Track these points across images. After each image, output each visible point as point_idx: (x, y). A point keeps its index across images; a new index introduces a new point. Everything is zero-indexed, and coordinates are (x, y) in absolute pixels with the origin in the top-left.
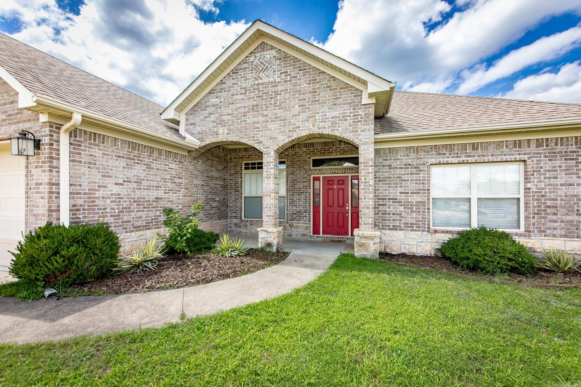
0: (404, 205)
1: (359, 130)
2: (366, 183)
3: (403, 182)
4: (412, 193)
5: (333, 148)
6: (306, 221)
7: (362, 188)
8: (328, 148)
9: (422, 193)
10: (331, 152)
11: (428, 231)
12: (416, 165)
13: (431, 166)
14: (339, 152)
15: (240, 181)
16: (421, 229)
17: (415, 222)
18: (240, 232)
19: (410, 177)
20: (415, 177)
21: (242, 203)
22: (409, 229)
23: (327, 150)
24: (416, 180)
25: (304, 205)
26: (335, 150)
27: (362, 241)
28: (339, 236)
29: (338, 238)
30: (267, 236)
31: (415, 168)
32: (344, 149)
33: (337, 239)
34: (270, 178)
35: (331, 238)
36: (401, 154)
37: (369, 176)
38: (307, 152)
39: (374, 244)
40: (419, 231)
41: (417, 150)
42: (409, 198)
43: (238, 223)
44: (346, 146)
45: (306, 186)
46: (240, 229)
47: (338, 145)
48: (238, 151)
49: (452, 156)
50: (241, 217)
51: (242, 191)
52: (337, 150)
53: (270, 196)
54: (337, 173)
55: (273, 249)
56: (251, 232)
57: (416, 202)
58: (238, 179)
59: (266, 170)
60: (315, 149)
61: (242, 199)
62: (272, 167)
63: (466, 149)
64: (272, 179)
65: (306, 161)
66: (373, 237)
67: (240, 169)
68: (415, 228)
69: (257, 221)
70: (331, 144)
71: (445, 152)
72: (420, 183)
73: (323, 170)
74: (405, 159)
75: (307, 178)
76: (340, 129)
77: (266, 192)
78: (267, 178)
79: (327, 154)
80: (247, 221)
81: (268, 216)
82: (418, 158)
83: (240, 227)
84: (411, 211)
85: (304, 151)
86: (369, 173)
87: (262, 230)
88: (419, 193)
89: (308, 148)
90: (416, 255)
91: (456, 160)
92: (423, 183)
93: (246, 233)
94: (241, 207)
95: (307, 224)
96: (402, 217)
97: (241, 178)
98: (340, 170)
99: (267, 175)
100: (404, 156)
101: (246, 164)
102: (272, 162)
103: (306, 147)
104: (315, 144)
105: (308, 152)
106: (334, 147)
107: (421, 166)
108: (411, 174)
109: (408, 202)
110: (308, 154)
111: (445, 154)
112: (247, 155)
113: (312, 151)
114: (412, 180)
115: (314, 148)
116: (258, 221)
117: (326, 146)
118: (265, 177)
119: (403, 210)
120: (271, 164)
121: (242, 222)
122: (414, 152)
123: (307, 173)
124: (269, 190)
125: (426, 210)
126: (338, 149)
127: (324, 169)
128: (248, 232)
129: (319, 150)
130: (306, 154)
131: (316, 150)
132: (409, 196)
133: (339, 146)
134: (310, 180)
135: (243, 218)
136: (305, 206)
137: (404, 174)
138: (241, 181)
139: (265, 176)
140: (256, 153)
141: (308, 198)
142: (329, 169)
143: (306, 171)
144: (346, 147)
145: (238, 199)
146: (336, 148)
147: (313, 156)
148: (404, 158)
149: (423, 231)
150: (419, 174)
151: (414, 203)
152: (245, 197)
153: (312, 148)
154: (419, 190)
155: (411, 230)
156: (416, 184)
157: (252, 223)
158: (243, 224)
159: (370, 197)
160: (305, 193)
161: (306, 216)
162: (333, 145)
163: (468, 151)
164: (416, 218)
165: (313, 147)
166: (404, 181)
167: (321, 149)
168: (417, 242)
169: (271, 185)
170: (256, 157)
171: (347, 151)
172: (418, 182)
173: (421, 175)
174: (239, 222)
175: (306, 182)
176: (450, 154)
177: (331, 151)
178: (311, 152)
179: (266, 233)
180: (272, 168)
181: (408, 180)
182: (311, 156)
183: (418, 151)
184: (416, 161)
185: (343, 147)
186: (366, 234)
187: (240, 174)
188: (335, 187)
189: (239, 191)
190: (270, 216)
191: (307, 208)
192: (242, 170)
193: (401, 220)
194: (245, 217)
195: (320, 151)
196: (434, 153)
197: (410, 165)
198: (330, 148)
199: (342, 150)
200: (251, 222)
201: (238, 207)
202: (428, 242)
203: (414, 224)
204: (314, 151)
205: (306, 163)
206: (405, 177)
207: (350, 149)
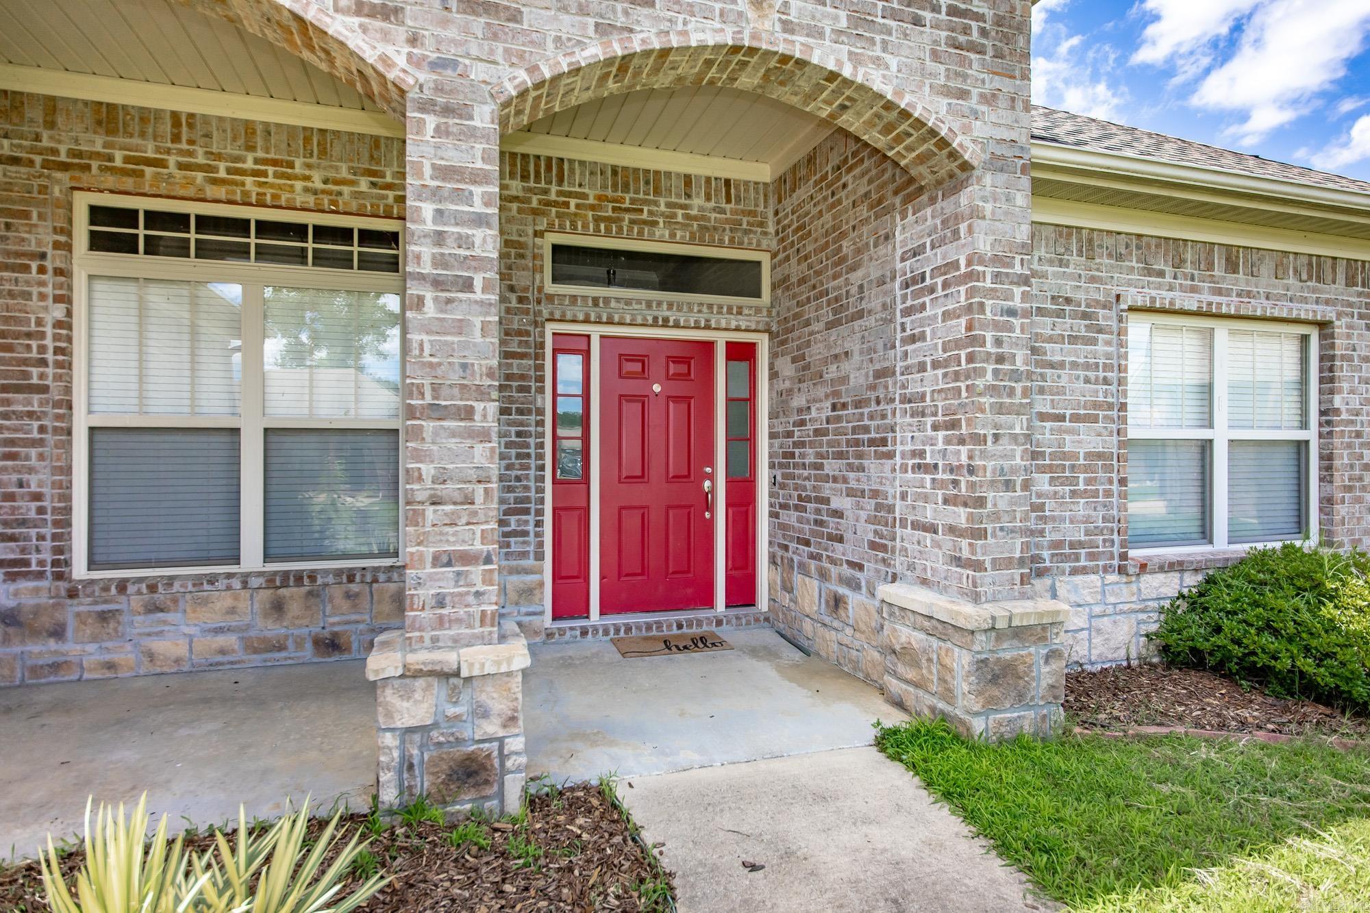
0: (1051, 468)
1: (975, 92)
2: (1000, 359)
3: (1048, 371)
4: (1076, 418)
5: (656, 204)
6: (524, 555)
7: (987, 388)
8: (633, 201)
9: (1105, 417)
10: (645, 222)
11: (1122, 570)
12: (1088, 306)
13: (1132, 317)
14: (684, 226)
15: (58, 324)
16: (1101, 563)
17: (1083, 538)
18: (56, 667)
19: (1069, 353)
20: (1081, 352)
21: (68, 470)
22: (1067, 566)
23: (627, 210)
24: (1087, 367)
25: (514, 473)
26: (663, 214)
27: (1002, 655)
28: (683, 616)
29: (680, 626)
30: (452, 711)
31: (1085, 316)
32: (703, 218)
33: (675, 631)
34: (468, 285)
35: (649, 627)
36: (1043, 253)
37: (1011, 329)
38: (528, 201)
39: (1047, 659)
40: (1094, 571)
41: (1089, 243)
42: (1067, 437)
43: (37, 611)
44: (712, 204)
45: (523, 377)
46: (52, 644)
47: (678, 196)
48: (36, 113)
49: (1181, 285)
50: (67, 563)
51: (68, 390)
52: (674, 216)
53: (469, 413)
54: (677, 325)
55: (501, 795)
56: (151, 656)
57: (1088, 455)
58: (35, 302)
59: (430, 226)
60: (570, 194)
61: (67, 445)
62: (478, 207)
63: (1210, 266)
64: (479, 295)
65: (520, 245)
66: (1044, 627)
67: (50, 238)
68: (1083, 563)
69: (198, 581)
70: (647, 183)
71: (1162, 267)
72: (1096, 382)
73: (613, 304)
74: (1055, 274)
75: (528, 333)
76: (893, 62)
77: (435, 389)
78: (437, 283)
79: (630, 230)
80: (122, 586)
81: (444, 560)
82: (1093, 279)
83: (58, 633)
84: (1074, 494)
85: (514, 193)
86: (1012, 312)
87: (410, 674)
88: (1095, 419)
89: (532, 184)
90: (1088, 668)
91: (1191, 304)
92: (1106, 381)
93: (111, 666)
94: (67, 498)
95: (527, 571)
96: (1043, 519)
97: (65, 299)
98: (691, 310)
99: (440, 261)
100: (1051, 262)
101: (97, 214)
102: (477, 178)
103: (525, 177)
104: (572, 171)
105: (535, 204)
106: (662, 201)
107: (1101, 312)
108: (1073, 339)
109: (1065, 456)
110: (535, 212)
111: (1161, 274)
112: (119, 156)
113: (555, 204)
114: (1074, 365)
115: (566, 188)
116: (212, 579)
117: (626, 188)
118: (422, 277)
119: (1046, 487)
120: (477, 190)
121: (72, 594)
122: (1080, 254)
123: (527, 312)
124: (455, 377)
125: (1115, 487)
126: (680, 212)
127: (618, 300)
128: (125, 655)
129: (591, 201)
130: (520, 211)
131: (573, 202)
132: (1068, 431)
133: (683, 201)
134: (542, 345)
135: (79, 569)
136: (518, 479)
137: (1051, 339)
138: (65, 325)
139: (427, 269)
140: (190, 154)
141: (532, 441)
142: (639, 302)
143: (521, 300)
144: (714, 210)
145: (40, 443)
146: (668, 205)
147: (562, 230)
148: (1050, 269)
149: (1106, 569)
150: (1094, 342)
151: (1082, 462)
152: (92, 430)
153: (554, 188)
154: (1096, 405)
155: (1074, 572)
156: (1087, 381)
157: (161, 595)
158: (83, 605)
159: (1018, 431)
160: (520, 412)
161: (525, 534)
162: (657, 192)
163: (1216, 273)
164: (1088, 520)
165: (560, 181)
166: (1052, 365)
167: (599, 198)
168: (1091, 617)
169: (477, 337)
170: (192, 182)
171: (715, 228)
172: (1091, 375)
173: (1101, 348)
174: (44, 600)
175: (522, 356)
176: (1175, 278)
177: (645, 216)
178: (549, 204)
179: (439, 690)
180: (480, 220)
181: (1062, 365)
182: (551, 225)
183: (1092, 250)
184: (1087, 291)
185: (701, 209)
186: (1023, 615)
187: (59, 272)
188: (657, 388)
189: (44, 389)
190: (468, 558)
191: (527, 488)
192: (68, 247)
193: (1041, 533)
194: (92, 564)
195: (593, 207)
196: (1134, 264)
197: (1068, 301)
198: (646, 202)
199: (695, 218)
200: (152, 588)
201: (37, 497)
202: (1122, 612)
203: (1081, 544)
204: (567, 205)
205: (522, 256)
206: (1054, 352)
207: (727, 221)
